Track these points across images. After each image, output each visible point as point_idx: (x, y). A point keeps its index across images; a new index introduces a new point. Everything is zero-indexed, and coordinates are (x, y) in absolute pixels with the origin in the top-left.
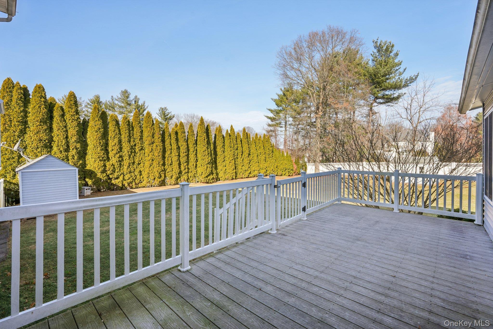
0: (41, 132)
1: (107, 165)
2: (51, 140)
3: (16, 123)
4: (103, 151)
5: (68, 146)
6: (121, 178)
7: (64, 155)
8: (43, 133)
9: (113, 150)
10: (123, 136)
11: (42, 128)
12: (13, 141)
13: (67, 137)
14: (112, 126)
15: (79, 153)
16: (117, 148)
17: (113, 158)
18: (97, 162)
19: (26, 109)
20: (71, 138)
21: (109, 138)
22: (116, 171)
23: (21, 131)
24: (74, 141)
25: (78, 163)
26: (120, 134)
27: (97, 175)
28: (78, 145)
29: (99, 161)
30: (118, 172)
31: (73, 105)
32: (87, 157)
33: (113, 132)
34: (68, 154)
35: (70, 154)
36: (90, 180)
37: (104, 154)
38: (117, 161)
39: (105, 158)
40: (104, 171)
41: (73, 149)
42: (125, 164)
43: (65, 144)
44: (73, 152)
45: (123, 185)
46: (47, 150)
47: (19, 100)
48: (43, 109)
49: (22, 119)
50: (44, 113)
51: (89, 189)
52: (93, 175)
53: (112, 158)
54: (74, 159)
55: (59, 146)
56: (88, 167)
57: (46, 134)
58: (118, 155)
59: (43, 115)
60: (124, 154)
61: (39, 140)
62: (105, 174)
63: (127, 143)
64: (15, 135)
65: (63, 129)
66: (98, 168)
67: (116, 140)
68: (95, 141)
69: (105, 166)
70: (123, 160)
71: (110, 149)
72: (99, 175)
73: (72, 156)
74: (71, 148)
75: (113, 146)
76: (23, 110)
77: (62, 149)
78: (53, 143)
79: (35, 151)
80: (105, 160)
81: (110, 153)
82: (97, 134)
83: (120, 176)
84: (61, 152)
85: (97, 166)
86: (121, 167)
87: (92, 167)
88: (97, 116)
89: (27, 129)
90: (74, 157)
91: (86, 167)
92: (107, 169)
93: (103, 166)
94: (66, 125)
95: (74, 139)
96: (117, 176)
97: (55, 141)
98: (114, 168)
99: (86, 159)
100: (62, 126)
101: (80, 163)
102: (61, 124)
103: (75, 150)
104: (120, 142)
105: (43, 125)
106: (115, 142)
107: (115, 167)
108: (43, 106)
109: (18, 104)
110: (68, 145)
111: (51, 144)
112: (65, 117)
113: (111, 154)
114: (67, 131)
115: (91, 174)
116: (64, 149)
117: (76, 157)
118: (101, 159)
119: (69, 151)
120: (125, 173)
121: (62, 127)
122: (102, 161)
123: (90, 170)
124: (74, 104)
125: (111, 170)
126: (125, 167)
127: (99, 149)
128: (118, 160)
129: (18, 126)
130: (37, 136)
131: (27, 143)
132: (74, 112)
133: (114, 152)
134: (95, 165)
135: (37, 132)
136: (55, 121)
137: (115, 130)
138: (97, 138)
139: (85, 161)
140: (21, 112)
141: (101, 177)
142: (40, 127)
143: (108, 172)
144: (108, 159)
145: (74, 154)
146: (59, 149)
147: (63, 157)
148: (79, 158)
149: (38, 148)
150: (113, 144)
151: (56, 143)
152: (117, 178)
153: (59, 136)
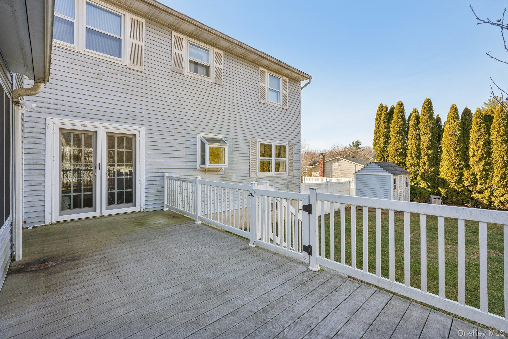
0: (398, 142)
1: (465, 175)
2: (405, 149)
3: (383, 137)
4: (460, 158)
5: (420, 154)
6: (487, 193)
7: (415, 162)
8: (399, 143)
9: (474, 155)
10: (493, 137)
11: (399, 138)
12: (380, 152)
13: (419, 145)
14: (476, 126)
15: (430, 160)
16: (481, 152)
17: (475, 165)
18: (451, 170)
19: (390, 125)
20: (423, 145)
21: (470, 141)
22: (479, 182)
23: (385, 143)
24: (425, 148)
25: (429, 171)
26: (489, 134)
27: (450, 185)
28: (430, 152)
29: (453, 170)
30: (481, 184)
31: (426, 112)
32: (441, 164)
33: (476, 132)
34: (419, 161)
35: (422, 161)
36: (443, 190)
37: (460, 161)
38: (480, 170)
39: (462, 166)
40: (460, 181)
41: (424, 156)
42: (496, 174)
43: (416, 151)
44: (425, 160)
45: (490, 203)
46: (402, 157)
47: (385, 119)
48: (400, 122)
49: (386, 134)
50: (401, 125)
51: (439, 199)
52: (446, 185)
53: (473, 166)
54: (425, 166)
55: (411, 154)
56: (441, 176)
57: (401, 144)
58: (483, 162)
59: (400, 128)
60: (494, 161)
61: (396, 150)
62: (461, 185)
63: (500, 145)
64: (381, 147)
65: (416, 137)
66: (452, 177)
67: (481, 143)
68: (449, 146)
69: (461, 175)
70: (492, 169)
71: (471, 154)
72: (452, 185)
73: (424, 163)
74: (422, 155)
75: (476, 150)
76: (387, 126)
77: (413, 157)
78: (407, 151)
79: (393, 159)
80: (462, 169)
81: (471, 159)
82: (451, 138)
83: (485, 189)
84: (413, 159)
85: (450, 175)
86: (487, 178)
87: (445, 175)
88: (453, 117)
89: (389, 141)
90: (426, 164)
91: (438, 175)
92: (464, 179)
93: (458, 175)
94: (420, 132)
95: (426, 145)
96: (480, 189)
97: (409, 149)
98: (475, 178)
99: (440, 166)
100: (415, 134)
101: (431, 170)
102: (414, 133)
103: (426, 157)
104: (488, 144)
105: (399, 136)
106: (479, 145)
107: (478, 177)
108: (400, 120)
109: (384, 122)
110: (419, 152)
111: (405, 152)
112: (419, 126)
113: (471, 161)
114: (420, 138)
115: (444, 183)
116: (415, 156)
117: (427, 165)
118: (456, 166)
119: (422, 158)
120: (495, 187)
121: (416, 136)
122: (458, 169)
123: (443, 179)
124: (427, 110)
125: (469, 180)
126: (496, 179)
127: (453, 154)
128: (482, 169)
129: (383, 140)
130: (395, 146)
131: (389, 152)
132: (427, 118)
133: (477, 158)
134: (448, 173)
135: (395, 143)
136: (410, 131)
137: (479, 130)
138: (452, 143)
139: (438, 168)
140: (386, 128)
141: (455, 188)
142: (397, 138)
143: (466, 184)
144: (468, 167)
145: (425, 161)
146: (412, 157)
147: (415, 164)
148: (431, 166)
149: (395, 156)
150: (475, 148)
151: (409, 151)
152: (481, 192)
153: (413, 145)
